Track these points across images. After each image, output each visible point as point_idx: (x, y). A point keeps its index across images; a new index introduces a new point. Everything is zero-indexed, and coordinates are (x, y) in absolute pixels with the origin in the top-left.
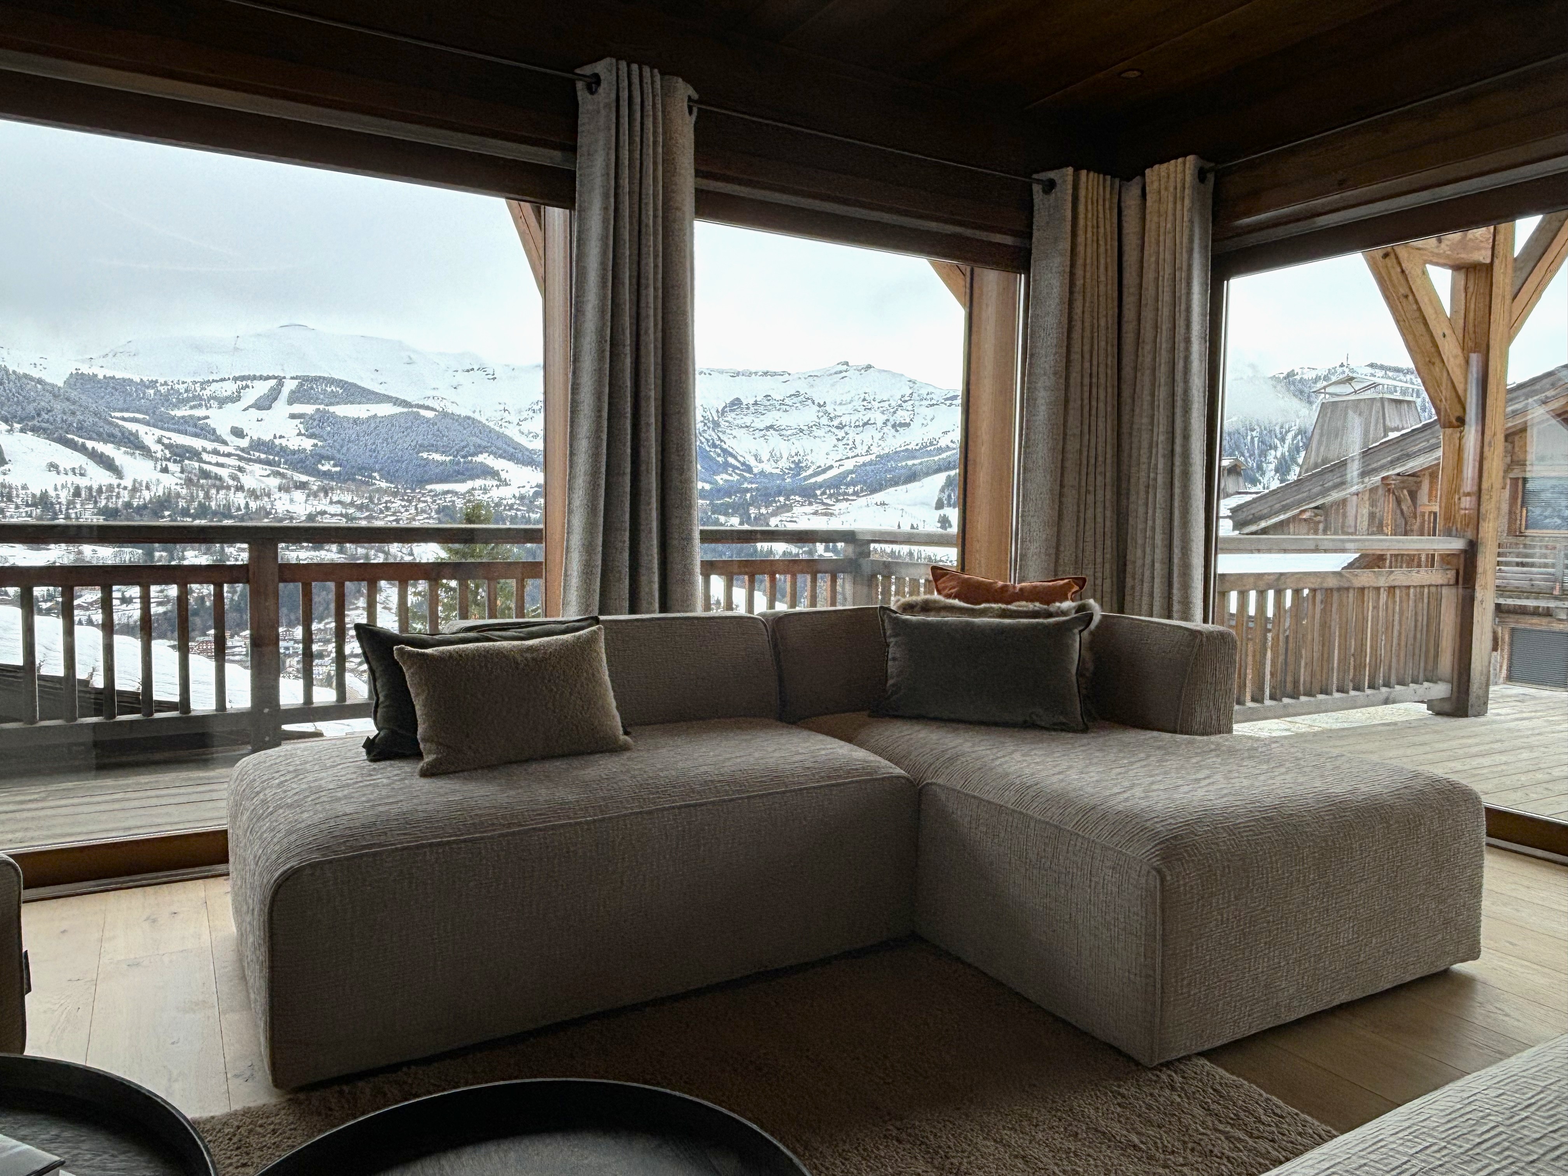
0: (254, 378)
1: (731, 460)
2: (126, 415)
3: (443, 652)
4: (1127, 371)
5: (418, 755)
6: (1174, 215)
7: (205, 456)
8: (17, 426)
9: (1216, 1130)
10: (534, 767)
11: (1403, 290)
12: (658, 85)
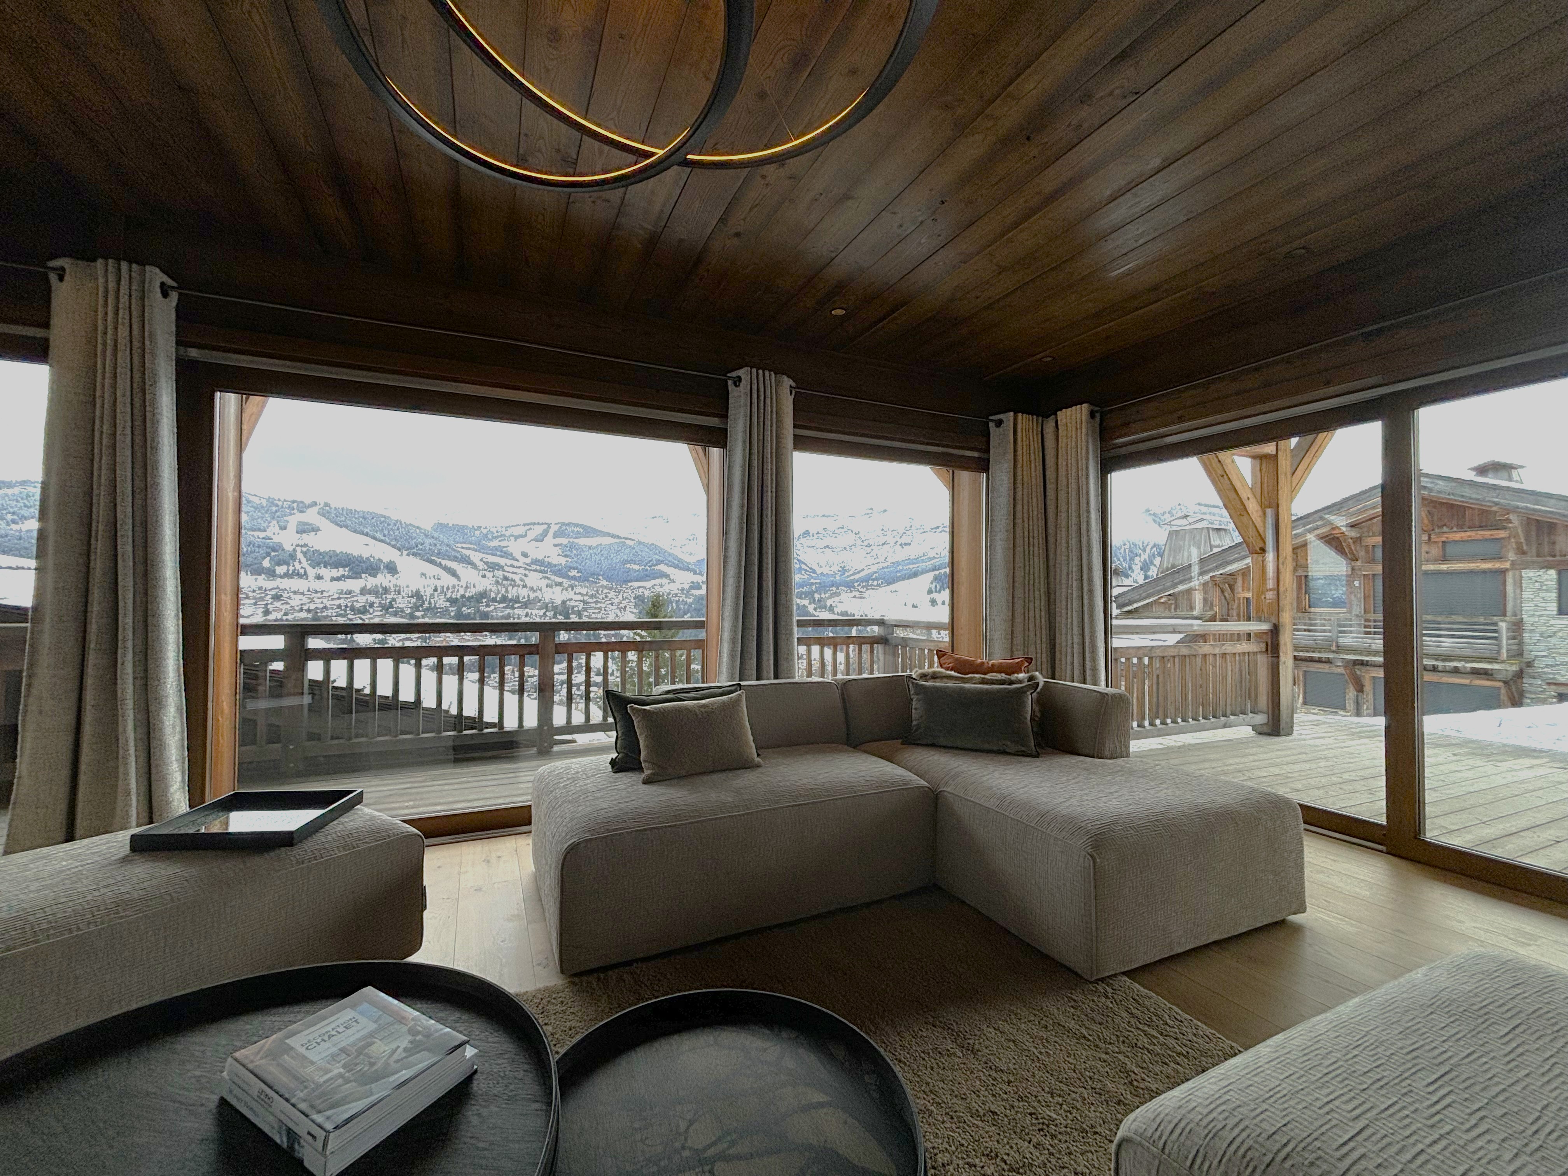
0: (534, 524)
1: (803, 566)
2: (464, 546)
3: (655, 708)
4: (1051, 531)
5: (640, 769)
6: (1076, 438)
7: (506, 568)
8: (405, 553)
9: (1138, 1028)
10: (705, 778)
11: (1220, 472)
12: (773, 380)
